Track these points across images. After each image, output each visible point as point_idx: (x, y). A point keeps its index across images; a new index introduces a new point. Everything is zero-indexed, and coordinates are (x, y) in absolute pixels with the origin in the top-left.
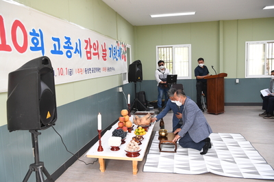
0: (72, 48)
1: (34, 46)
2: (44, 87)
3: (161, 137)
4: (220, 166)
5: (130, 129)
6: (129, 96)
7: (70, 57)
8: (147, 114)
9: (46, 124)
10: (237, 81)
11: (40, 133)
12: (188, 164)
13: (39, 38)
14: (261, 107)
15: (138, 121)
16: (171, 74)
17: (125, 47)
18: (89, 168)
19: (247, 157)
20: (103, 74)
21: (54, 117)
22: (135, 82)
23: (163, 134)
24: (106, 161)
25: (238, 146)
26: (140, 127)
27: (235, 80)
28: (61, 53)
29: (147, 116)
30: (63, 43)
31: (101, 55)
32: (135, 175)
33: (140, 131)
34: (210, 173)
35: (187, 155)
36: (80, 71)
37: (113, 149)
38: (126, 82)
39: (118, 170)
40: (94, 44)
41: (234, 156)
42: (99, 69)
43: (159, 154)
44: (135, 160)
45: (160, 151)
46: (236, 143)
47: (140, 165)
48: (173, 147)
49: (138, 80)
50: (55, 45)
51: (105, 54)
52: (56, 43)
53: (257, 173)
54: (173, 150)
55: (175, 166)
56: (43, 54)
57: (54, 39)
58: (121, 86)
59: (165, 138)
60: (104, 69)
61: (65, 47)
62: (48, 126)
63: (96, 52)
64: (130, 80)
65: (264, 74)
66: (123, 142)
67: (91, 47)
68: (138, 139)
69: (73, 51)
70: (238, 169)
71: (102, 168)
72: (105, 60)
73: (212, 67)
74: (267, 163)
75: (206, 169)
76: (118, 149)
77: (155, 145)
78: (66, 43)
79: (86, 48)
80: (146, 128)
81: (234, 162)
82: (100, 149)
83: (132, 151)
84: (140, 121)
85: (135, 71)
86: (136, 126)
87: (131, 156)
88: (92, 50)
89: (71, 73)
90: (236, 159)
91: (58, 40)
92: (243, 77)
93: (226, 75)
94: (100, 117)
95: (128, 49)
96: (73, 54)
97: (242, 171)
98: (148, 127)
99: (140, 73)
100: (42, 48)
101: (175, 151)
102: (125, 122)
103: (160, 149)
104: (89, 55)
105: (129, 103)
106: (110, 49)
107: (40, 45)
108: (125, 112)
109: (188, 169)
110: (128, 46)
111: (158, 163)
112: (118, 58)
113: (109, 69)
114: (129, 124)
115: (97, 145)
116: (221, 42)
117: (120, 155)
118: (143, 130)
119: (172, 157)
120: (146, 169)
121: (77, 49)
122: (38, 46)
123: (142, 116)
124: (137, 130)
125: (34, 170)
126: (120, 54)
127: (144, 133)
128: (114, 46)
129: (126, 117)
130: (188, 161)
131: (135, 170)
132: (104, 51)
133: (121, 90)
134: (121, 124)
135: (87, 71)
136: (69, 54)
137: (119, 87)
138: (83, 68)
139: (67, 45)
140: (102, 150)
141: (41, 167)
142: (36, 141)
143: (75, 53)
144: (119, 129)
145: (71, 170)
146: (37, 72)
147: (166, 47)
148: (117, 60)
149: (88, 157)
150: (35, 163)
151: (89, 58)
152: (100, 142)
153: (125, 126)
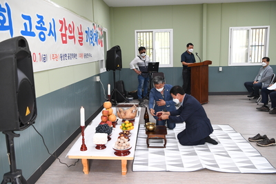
0: (45, 29)
2: (21, 76)
3: (148, 132)
4: (214, 161)
5: (114, 124)
6: (109, 86)
7: (43, 40)
8: (131, 106)
9: (24, 123)
10: (221, 69)
11: (19, 135)
12: (181, 161)
13: (6, 14)
15: (122, 114)
16: (151, 61)
17: (102, 30)
18: (70, 170)
19: (240, 150)
20: (80, 60)
21: (34, 113)
22: (114, 70)
23: (151, 128)
24: (90, 161)
25: (229, 138)
26: (127, 121)
27: (218, 68)
28: (33, 34)
29: (133, 109)
30: (34, 24)
31: (77, 39)
32: (124, 176)
33: (127, 125)
34: (206, 169)
35: (178, 150)
36: (54, 57)
37: (98, 147)
38: (103, 70)
39: (104, 171)
40: (70, 25)
41: (227, 149)
42: (75, 56)
43: (148, 150)
44: (124, 159)
45: (148, 146)
46: (227, 135)
47: (130, 164)
48: (162, 142)
49: (117, 68)
50: (25, 24)
51: (82, 38)
52: (27, 22)
53: (253, 167)
54: (162, 145)
55: (167, 163)
56: (12, 35)
57: (25, 17)
58: (98, 75)
59: (152, 132)
60: (81, 55)
61: (37, 28)
62: (28, 125)
63: (72, 35)
64: (108, 68)
65: (247, 61)
66: (109, 139)
67: (66, 29)
68: (125, 134)
69: (46, 33)
70: (233, 164)
71: (86, 169)
72: (81, 44)
73: (197, 54)
74: (261, 156)
75: (201, 165)
76: (104, 147)
77: (143, 141)
78: (38, 22)
79: (61, 30)
80: (132, 121)
81: (228, 156)
82: (84, 148)
83: (122, 149)
84: (125, 114)
85: (113, 58)
86: (120, 120)
87: (120, 155)
88: (68, 30)
89: (44, 59)
90: (230, 153)
91: (28, 18)
92: (226, 65)
93: (210, 63)
94: (82, 110)
95: (105, 33)
96: (47, 36)
97: (238, 165)
98: (134, 120)
99: (120, 61)
100: (10, 28)
101: (165, 147)
102: (109, 115)
103: (148, 145)
104: (64, 38)
105: (109, 94)
106: (86, 32)
107: (7, 24)
108: (108, 104)
109: (181, 165)
110: (105, 29)
111: (147, 160)
112: (95, 43)
113: (86, 56)
114: (112, 118)
115: (78, 143)
116: (204, 28)
117: (107, 154)
118: (131, 124)
119: (163, 153)
120: (135, 168)
121: (51, 31)
122: (5, 25)
123: (125, 108)
124: (123, 125)
125: (10, 181)
126: (96, 38)
127: (132, 127)
128: (91, 29)
129: (110, 110)
130: (180, 157)
131: (124, 170)
132: (81, 34)
133: (98, 79)
134: (104, 119)
135: (63, 57)
136: (42, 36)
137: (96, 76)
138: (58, 53)
139: (39, 25)
140: (86, 149)
141: (19, 176)
142: (11, 145)
143: (49, 35)
144: (103, 124)
145: (48, 174)
146: (13, 56)
147: (146, 32)
148: (94, 45)
149: (70, 158)
150: (11, 172)
151: (65, 42)
152: (83, 140)
153: (108, 120)
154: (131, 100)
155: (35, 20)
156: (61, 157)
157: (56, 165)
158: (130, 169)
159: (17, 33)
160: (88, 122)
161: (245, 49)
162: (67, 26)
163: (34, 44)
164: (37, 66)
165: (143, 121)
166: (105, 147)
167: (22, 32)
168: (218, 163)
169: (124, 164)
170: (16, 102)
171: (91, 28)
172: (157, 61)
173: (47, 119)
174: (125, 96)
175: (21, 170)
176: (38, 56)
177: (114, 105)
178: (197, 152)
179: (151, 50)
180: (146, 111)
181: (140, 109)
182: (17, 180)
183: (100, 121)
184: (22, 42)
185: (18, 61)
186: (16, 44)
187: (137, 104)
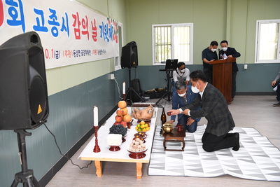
0: (58, 24)
1: (11, 19)
2: (33, 73)
3: (164, 133)
4: (237, 167)
5: (129, 124)
6: (124, 84)
7: (56, 35)
8: (147, 106)
9: (36, 121)
10: (246, 67)
11: (31, 134)
12: (200, 165)
13: (18, 9)
14: (275, 97)
15: (138, 114)
16: (170, 58)
17: (117, 25)
18: (83, 172)
19: (266, 156)
20: (93, 57)
21: (46, 112)
22: (130, 68)
23: (168, 129)
24: (103, 164)
25: (254, 142)
26: (143, 122)
27: (243, 65)
28: (45, 30)
29: (149, 109)
30: (47, 18)
31: (91, 34)
32: (139, 180)
33: (143, 126)
34: (227, 175)
35: (197, 154)
36: (67, 53)
37: (112, 149)
38: (118, 67)
39: (118, 174)
40: (83, 20)
41: (251, 154)
42: (88, 52)
43: (164, 153)
44: (139, 161)
45: (165, 149)
46: (251, 138)
47: (145, 167)
48: (180, 145)
49: (133, 66)
50: (37, 19)
51: (96, 33)
52: (40, 16)
54: (180, 148)
55: (185, 167)
56: (24, 29)
57: (36, 11)
58: (113, 73)
59: (170, 134)
60: (95, 52)
61: (50, 23)
62: (40, 124)
63: (86, 30)
64: (123, 65)
65: (276, 58)
66: (124, 140)
67: (79, 24)
68: (141, 136)
69: (59, 28)
70: (259, 170)
71: (99, 172)
72: (95, 40)
75: (222, 170)
76: (118, 148)
77: (159, 144)
78: (51, 17)
79: (74, 25)
80: (148, 121)
81: (252, 161)
82: (97, 149)
83: (137, 151)
84: (141, 114)
85: (129, 55)
86: (136, 121)
87: (135, 158)
88: (81, 27)
89: (57, 56)
90: (254, 158)
91: (40, 12)
92: (252, 63)
94: (96, 110)
95: (120, 28)
96: (59, 31)
97: (264, 172)
98: (150, 121)
99: (135, 57)
100: (22, 23)
101: (183, 150)
102: (123, 116)
103: (165, 148)
104: (77, 33)
105: (124, 92)
106: (100, 27)
107: (19, 19)
108: (122, 103)
109: (201, 170)
110: (120, 24)
111: (164, 164)
112: (110, 39)
113: (100, 52)
114: (127, 118)
115: (91, 144)
116: (228, 21)
117: (122, 156)
118: (147, 125)
119: (181, 157)
120: (151, 171)
121: (64, 26)
122: (17, 20)
123: (141, 108)
124: (139, 126)
125: (22, 182)
126: (111, 33)
127: (148, 128)
128: (105, 24)
129: (125, 110)
130: (199, 161)
131: (139, 174)
132: (94, 29)
133: (112, 77)
134: (119, 119)
135: (76, 53)
136: (55, 31)
137: (110, 73)
138: (72, 49)
139: (52, 20)
140: (99, 150)
141: (30, 176)
142: (23, 144)
143: (62, 30)
144: (117, 124)
145: (59, 176)
146: (25, 52)
147: (164, 27)
148: (108, 40)
149: (82, 159)
150: (22, 172)
151: (78, 38)
152: (96, 141)
153: (123, 120)
154: (147, 100)
155: (47, 15)
156: (73, 158)
157: (68, 166)
158: (145, 173)
159: (29, 28)
160: (102, 123)
161: (275, 44)
162: (81, 21)
163: (46, 40)
164: (49, 63)
165: (160, 122)
166: (120, 149)
167: (34, 27)
168: (242, 169)
169: (139, 167)
170: (28, 100)
171: (106, 22)
172: (175, 58)
173: (59, 118)
174: (141, 96)
175: (32, 171)
176: (50, 53)
177: (129, 104)
178: (217, 156)
179: (169, 46)
180: (164, 111)
181: (156, 109)
182: (28, 180)
183: (114, 121)
184: (34, 38)
185: (30, 57)
186: (28, 39)
187: (153, 104)
